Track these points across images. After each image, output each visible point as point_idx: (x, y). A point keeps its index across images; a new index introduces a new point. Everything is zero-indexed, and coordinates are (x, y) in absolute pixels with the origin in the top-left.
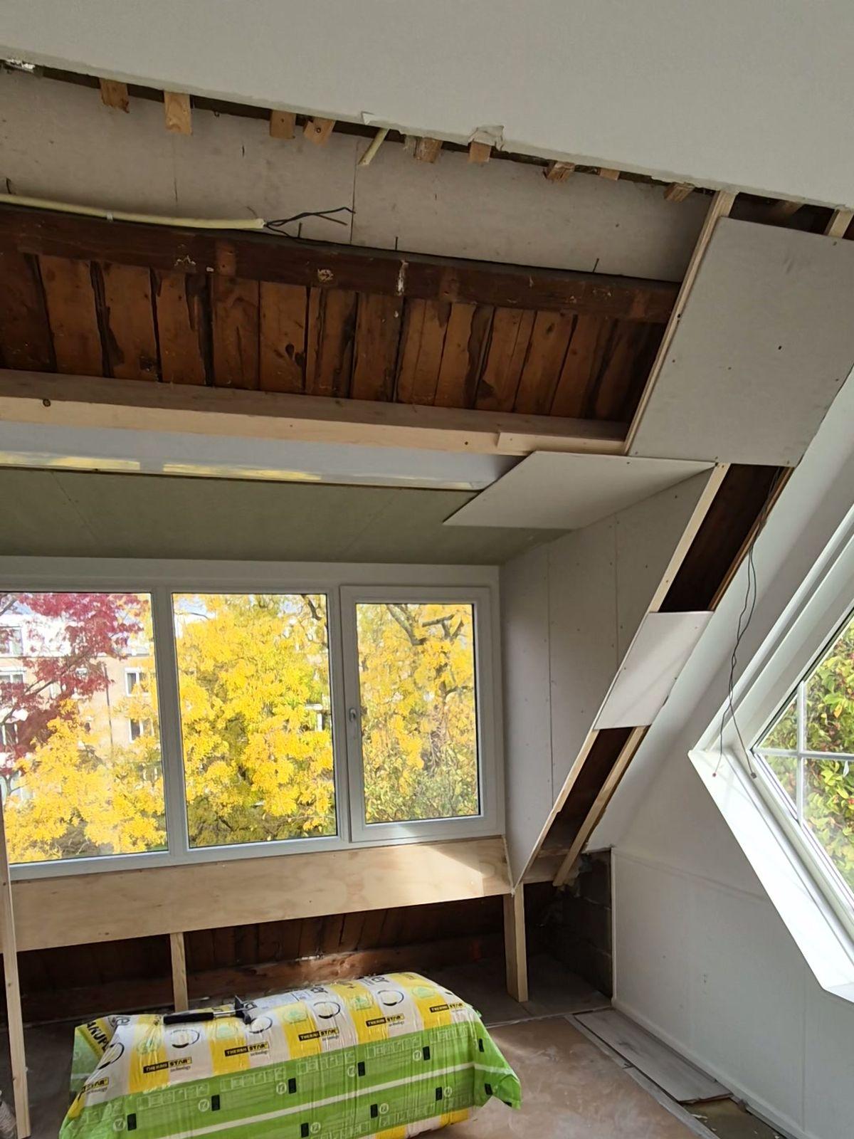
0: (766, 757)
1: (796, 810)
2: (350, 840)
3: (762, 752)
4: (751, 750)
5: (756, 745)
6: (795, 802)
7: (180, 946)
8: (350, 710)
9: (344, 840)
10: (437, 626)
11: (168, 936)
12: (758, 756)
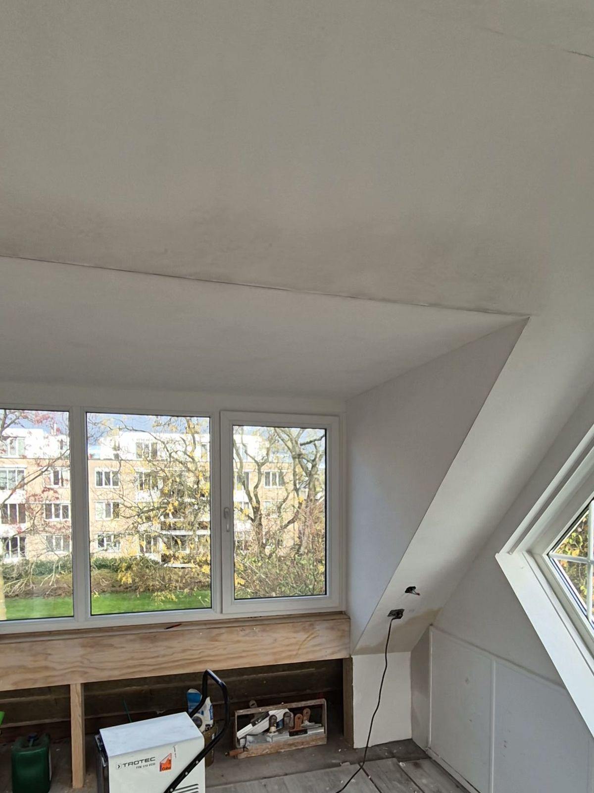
0: (560, 561)
1: (586, 609)
2: (222, 612)
3: (557, 557)
4: (548, 555)
5: (552, 551)
6: (586, 603)
7: (78, 696)
8: (225, 509)
9: (216, 612)
10: (310, 445)
11: (69, 686)
12: (553, 559)
